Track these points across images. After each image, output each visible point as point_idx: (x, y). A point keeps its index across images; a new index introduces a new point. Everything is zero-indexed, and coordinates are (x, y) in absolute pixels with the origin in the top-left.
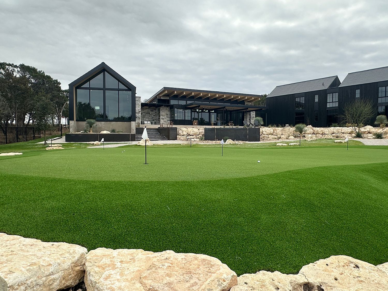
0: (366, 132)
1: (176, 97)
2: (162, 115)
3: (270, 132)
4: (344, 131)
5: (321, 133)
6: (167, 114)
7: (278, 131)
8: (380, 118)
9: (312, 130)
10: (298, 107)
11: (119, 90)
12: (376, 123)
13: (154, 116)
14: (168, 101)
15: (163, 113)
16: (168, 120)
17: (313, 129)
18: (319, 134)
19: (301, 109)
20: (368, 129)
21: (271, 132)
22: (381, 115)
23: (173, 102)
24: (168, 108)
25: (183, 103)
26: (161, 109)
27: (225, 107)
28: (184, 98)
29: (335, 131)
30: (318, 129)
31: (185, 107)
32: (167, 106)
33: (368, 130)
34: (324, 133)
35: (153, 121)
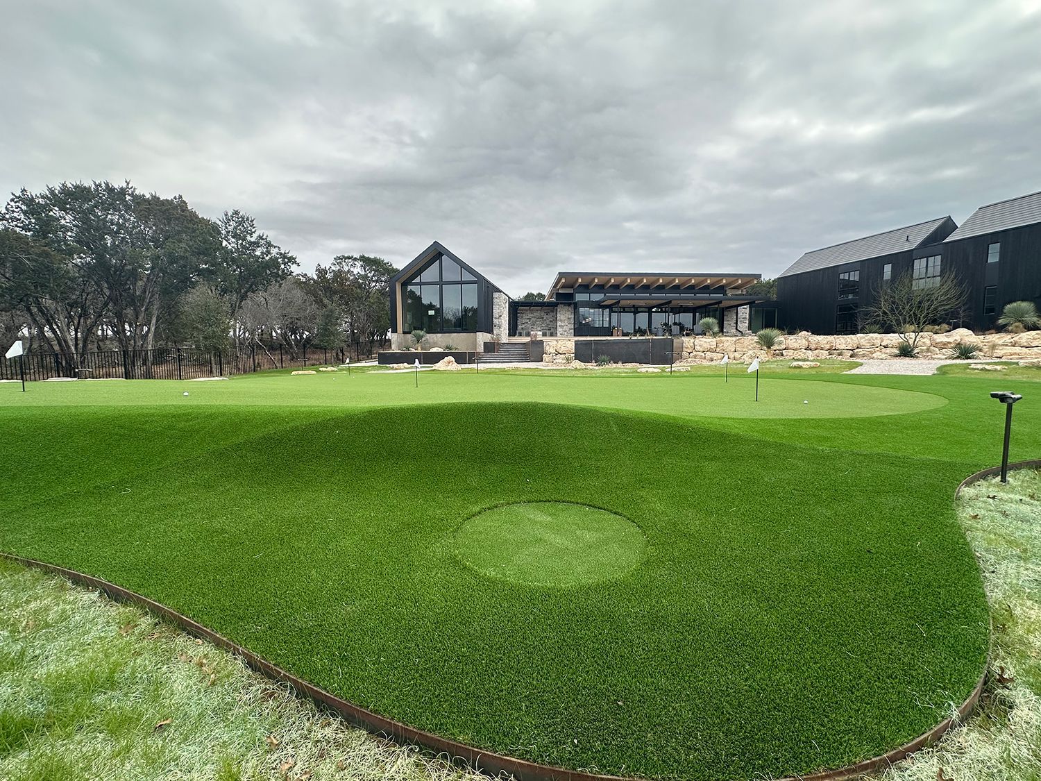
0: (950, 343)
1: (585, 288)
2: (561, 321)
3: (709, 347)
4: (890, 342)
5: (828, 346)
6: (569, 318)
7: (726, 345)
8: (1014, 308)
9: (804, 340)
10: (846, 293)
11: (461, 283)
12: (1000, 321)
13: (551, 321)
14: (571, 296)
15: (562, 317)
16: (570, 329)
17: (808, 340)
18: (822, 349)
19: (850, 296)
20: (958, 338)
21: (712, 347)
22: (1019, 302)
23: (580, 297)
24: (571, 309)
25: (597, 297)
26: (558, 310)
27: (670, 302)
28: (600, 288)
29: (863, 342)
30: (820, 339)
31: (598, 305)
32: (569, 305)
33: (956, 340)
34: (834, 348)
35: (547, 331)
